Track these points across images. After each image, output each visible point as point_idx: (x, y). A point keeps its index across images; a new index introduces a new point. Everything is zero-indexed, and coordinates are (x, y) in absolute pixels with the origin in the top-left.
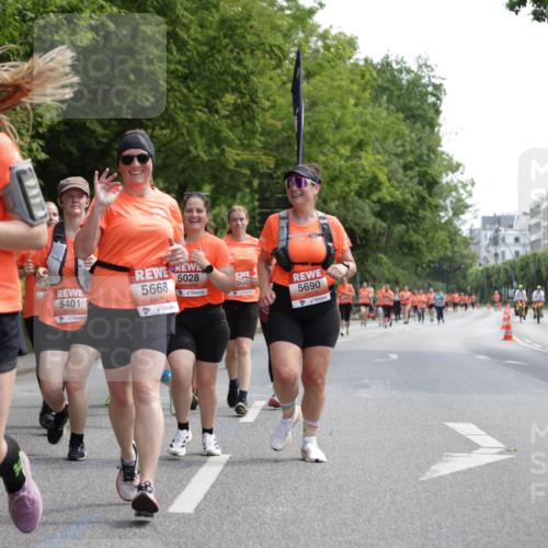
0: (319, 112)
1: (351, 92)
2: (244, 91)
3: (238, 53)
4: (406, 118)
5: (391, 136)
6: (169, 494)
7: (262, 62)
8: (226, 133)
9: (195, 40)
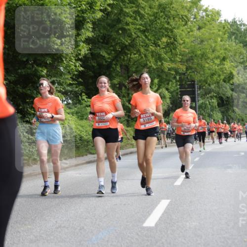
0: (205, 45)
1: (219, 35)
2: (171, 36)
3: (167, 19)
4: (244, 46)
5: (237, 54)
6: (143, 218)
7: (178, 23)
8: (164, 55)
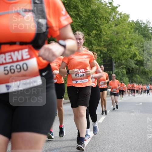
0: (119, 35)
1: (128, 30)
2: (98, 30)
3: (96, 19)
4: (144, 37)
5: (139, 42)
7: (103, 22)
8: (93, 42)
9: (84, 16)
